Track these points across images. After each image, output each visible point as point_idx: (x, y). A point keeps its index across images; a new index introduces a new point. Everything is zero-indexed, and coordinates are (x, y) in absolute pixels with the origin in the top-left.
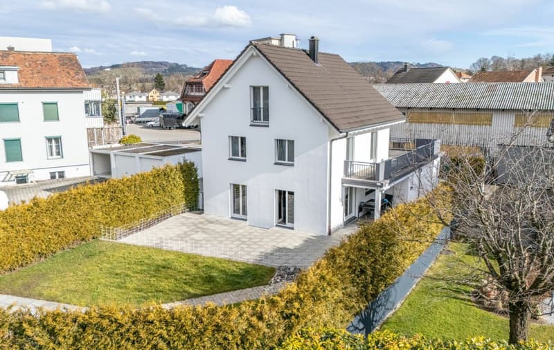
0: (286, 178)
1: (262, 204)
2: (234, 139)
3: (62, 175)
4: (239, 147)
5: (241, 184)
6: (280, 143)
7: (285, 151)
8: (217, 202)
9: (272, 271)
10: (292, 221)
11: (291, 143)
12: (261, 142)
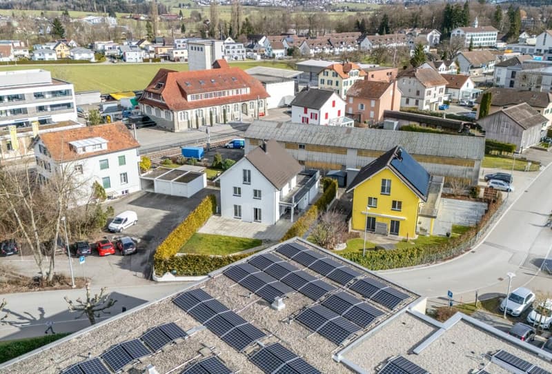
0: (258, 204)
1: (248, 213)
2: (235, 188)
3: (126, 192)
4: (237, 191)
5: (238, 205)
6: (255, 191)
7: (257, 194)
8: (227, 212)
9: (261, 241)
10: (260, 219)
11: (260, 191)
12: (247, 190)
